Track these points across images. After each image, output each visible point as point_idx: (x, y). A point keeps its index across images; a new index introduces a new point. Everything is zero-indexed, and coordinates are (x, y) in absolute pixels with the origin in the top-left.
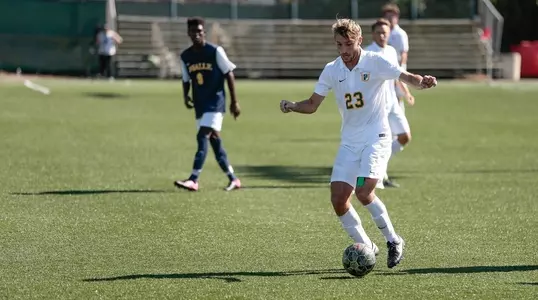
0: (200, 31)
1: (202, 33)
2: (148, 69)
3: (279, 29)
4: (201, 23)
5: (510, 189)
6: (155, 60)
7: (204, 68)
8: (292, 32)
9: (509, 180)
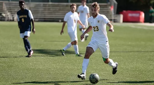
0: (23, 5)
1: (24, 5)
2: (1, 18)
3: (44, 6)
4: (24, 2)
5: (119, 58)
6: (4, 15)
7: (24, 17)
8: (49, 6)
9: (119, 55)
